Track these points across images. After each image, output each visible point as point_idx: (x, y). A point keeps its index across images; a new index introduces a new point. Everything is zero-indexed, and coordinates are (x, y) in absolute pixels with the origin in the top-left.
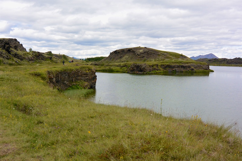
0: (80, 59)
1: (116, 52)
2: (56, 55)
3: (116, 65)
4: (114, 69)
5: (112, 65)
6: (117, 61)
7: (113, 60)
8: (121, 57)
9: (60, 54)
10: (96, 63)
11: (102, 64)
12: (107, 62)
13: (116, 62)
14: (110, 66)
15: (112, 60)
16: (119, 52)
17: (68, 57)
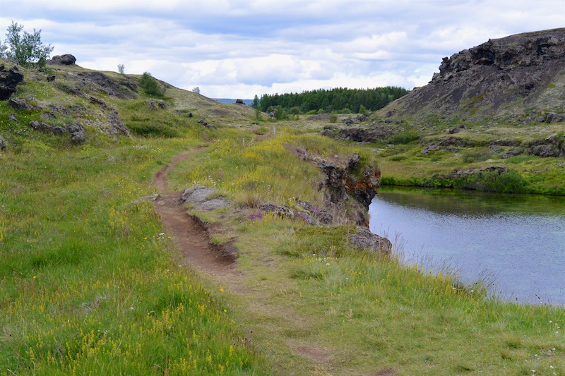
0: (239, 102)
1: (486, 54)
2: (100, 77)
3: (518, 143)
4: (525, 176)
5: (483, 144)
6: (502, 113)
7: (471, 105)
8: (530, 87)
9: (122, 68)
10: (356, 126)
11: (402, 132)
12: (433, 121)
13: (502, 122)
14: (469, 150)
15: (463, 103)
16: (509, 56)
17: (168, 86)
